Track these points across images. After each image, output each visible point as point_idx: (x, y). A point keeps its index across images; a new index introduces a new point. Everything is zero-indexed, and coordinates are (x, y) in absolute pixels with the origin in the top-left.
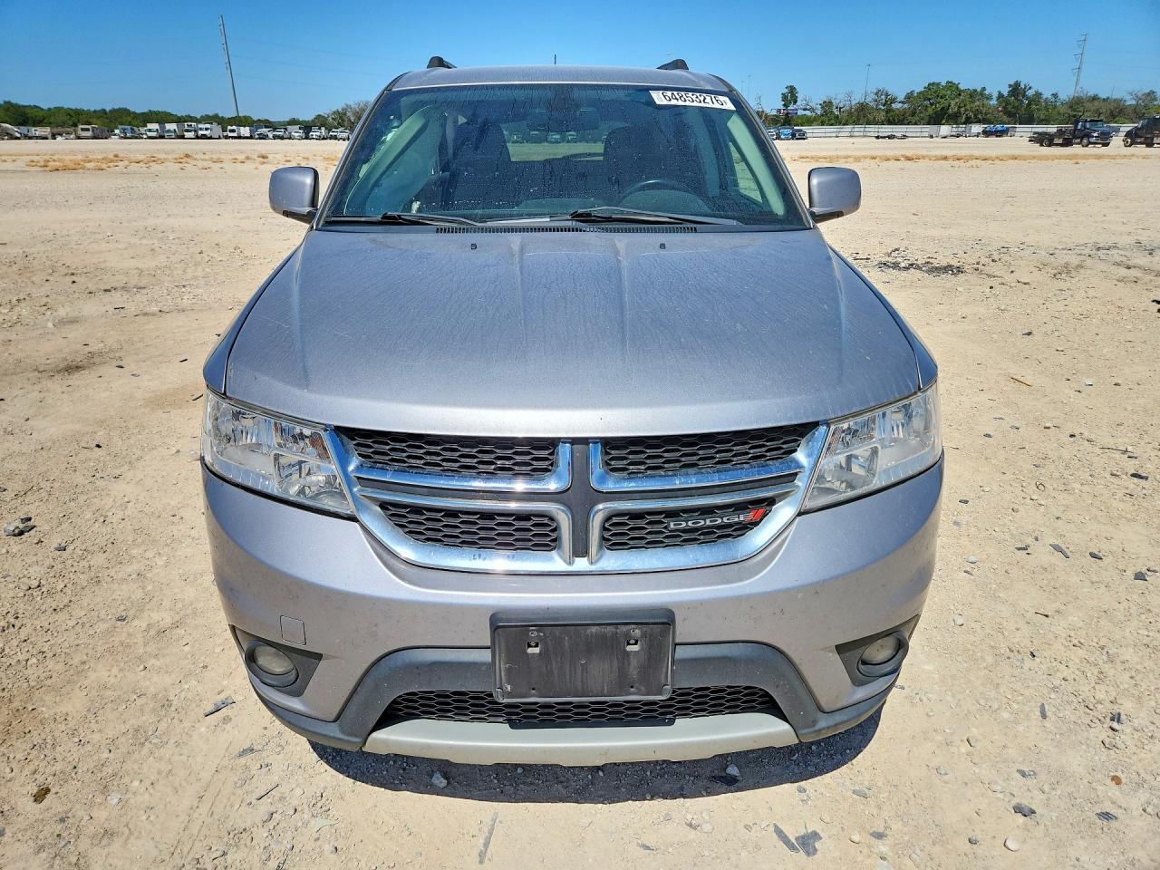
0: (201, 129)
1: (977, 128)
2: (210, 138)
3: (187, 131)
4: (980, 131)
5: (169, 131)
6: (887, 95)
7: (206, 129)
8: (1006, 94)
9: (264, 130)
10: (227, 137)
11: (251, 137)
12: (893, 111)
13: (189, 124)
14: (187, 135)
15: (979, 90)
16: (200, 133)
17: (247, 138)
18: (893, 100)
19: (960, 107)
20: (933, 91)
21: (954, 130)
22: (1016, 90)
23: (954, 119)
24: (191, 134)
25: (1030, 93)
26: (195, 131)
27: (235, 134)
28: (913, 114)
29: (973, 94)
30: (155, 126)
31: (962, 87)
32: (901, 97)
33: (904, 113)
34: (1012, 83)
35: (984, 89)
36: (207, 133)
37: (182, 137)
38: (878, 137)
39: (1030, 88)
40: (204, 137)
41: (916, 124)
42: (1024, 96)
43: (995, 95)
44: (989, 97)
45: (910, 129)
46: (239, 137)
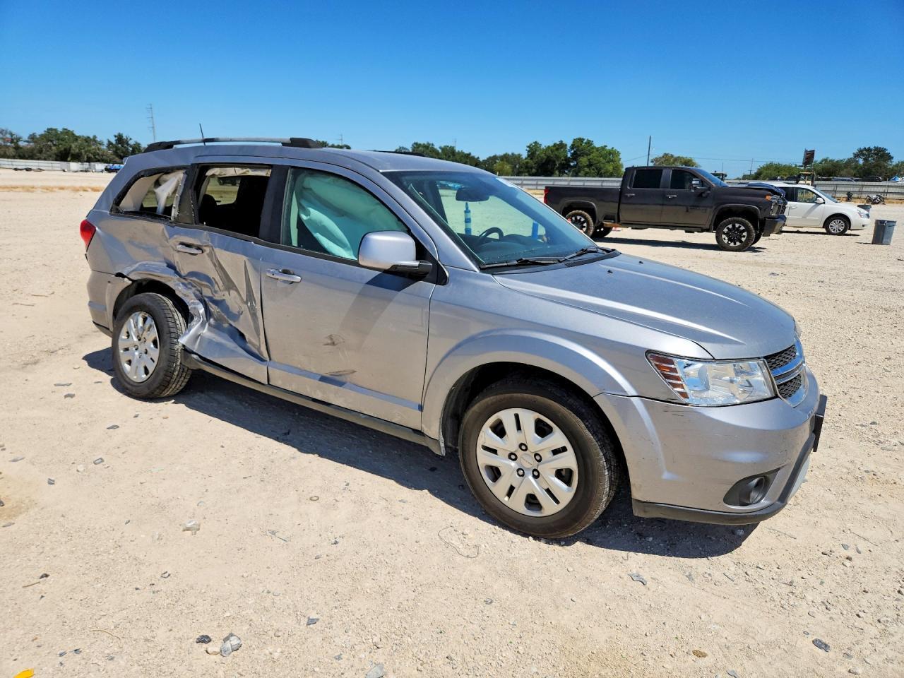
1: (100, 166)
4: (103, 168)
6: (12, 134)
8: (114, 142)
12: (21, 148)
15: (92, 137)
18: (19, 139)
19: (80, 149)
20: (51, 135)
21: (82, 166)
22: (120, 139)
23: (77, 158)
25: (131, 142)
28: (41, 152)
29: (87, 140)
31: (77, 134)
32: (25, 137)
33: (32, 150)
34: (117, 134)
35: (95, 137)
38: (16, 169)
39: (131, 139)
41: (45, 159)
42: (128, 144)
43: (106, 143)
44: (101, 144)
45: (42, 164)
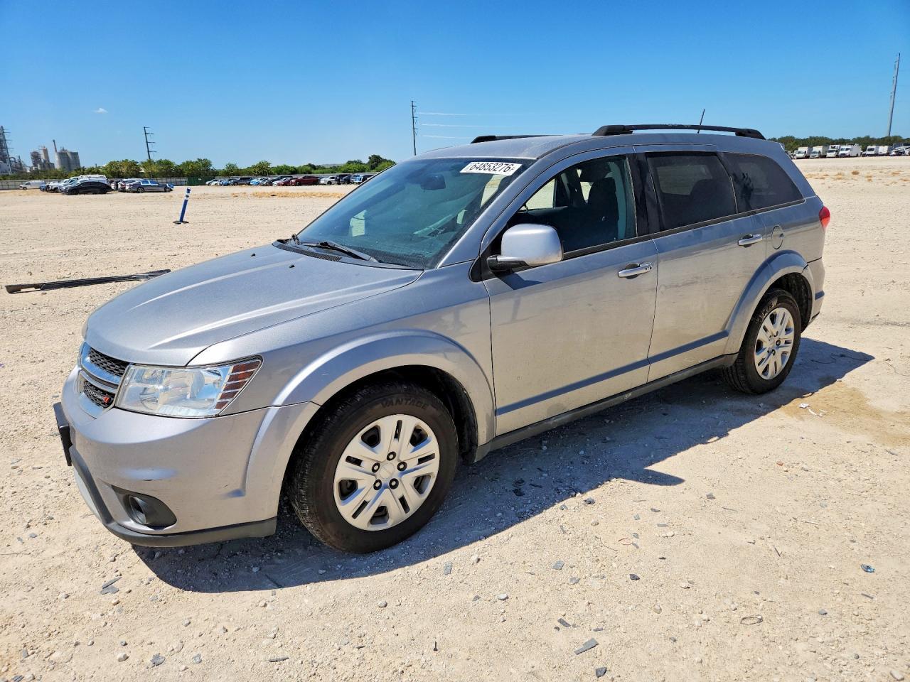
0: (842, 149)
2: (849, 156)
3: (830, 151)
5: (815, 152)
7: (847, 149)
9: (902, 148)
10: (864, 155)
11: (888, 154)
13: (833, 146)
14: (829, 155)
16: (841, 152)
17: (883, 155)
24: (833, 154)
26: (837, 151)
27: (873, 153)
30: (805, 149)
36: (847, 152)
37: (824, 157)
40: (844, 156)
46: (876, 155)
